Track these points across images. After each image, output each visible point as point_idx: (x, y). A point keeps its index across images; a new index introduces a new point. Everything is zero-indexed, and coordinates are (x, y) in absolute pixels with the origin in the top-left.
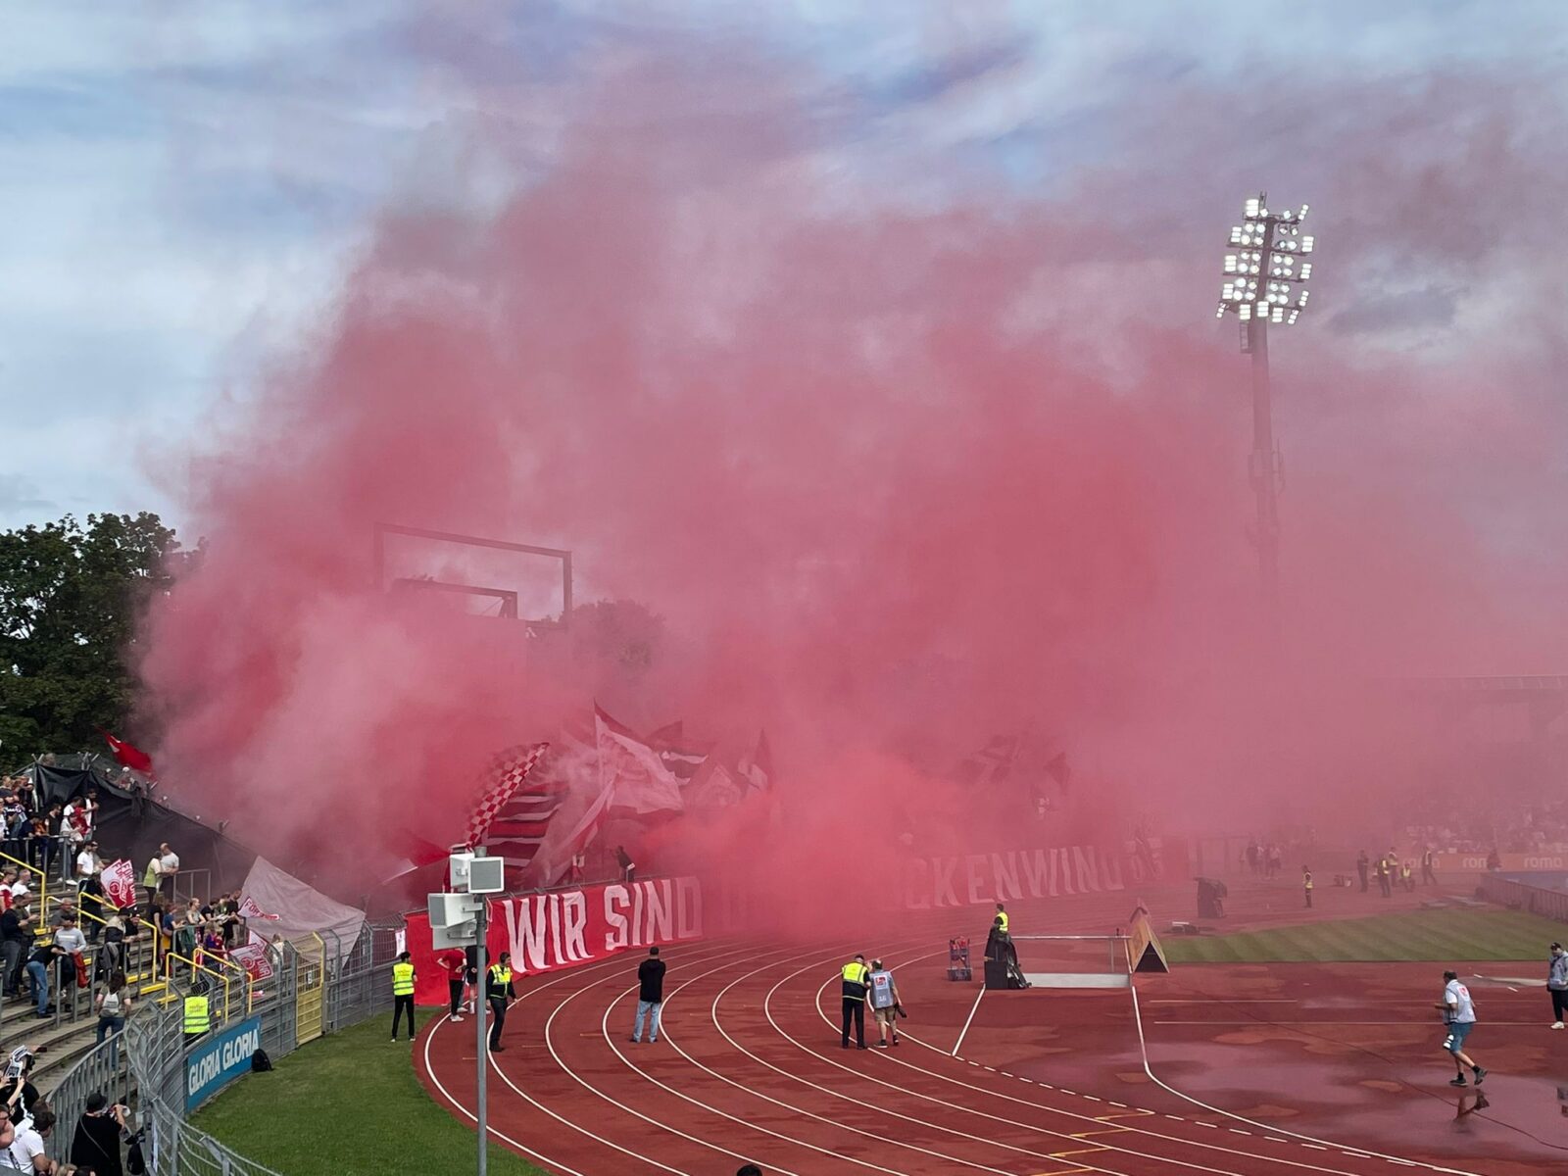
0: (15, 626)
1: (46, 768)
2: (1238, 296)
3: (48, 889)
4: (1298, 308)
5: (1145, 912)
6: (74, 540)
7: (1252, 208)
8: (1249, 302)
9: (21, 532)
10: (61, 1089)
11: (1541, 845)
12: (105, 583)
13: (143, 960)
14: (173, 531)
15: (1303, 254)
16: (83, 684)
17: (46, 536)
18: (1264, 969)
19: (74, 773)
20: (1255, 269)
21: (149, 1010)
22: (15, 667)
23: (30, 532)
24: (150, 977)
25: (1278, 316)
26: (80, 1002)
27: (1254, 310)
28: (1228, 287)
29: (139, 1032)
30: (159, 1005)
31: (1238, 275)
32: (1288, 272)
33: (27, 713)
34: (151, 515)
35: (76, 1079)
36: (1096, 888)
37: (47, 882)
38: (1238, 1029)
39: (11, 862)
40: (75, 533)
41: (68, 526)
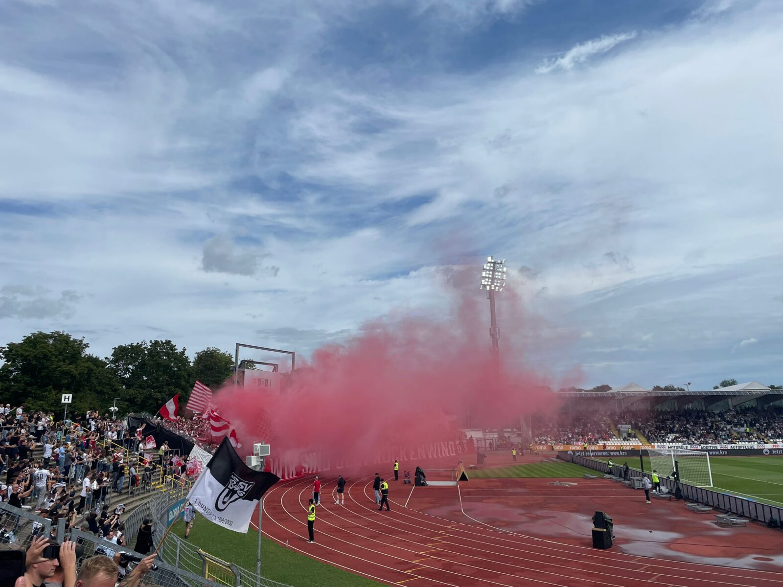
0: (125, 373)
1: (132, 418)
2: (486, 283)
3: (129, 455)
4: (502, 287)
5: (462, 462)
6: (145, 348)
7: (489, 259)
8: (489, 285)
9: (129, 345)
10: (128, 519)
11: (574, 443)
12: (154, 361)
13: (157, 478)
14: (176, 346)
15: (504, 272)
16: (144, 392)
17: (136, 347)
18: (496, 480)
19: (140, 419)
20: (490, 276)
21: (158, 494)
22: (124, 386)
23: (132, 345)
24: (159, 483)
25: (497, 289)
26: (136, 491)
27: (490, 287)
28: (483, 281)
29: (154, 500)
30: (161, 492)
31: (486, 277)
32: (499, 277)
33: (126, 400)
34: (169, 341)
35: (134, 516)
36: (448, 455)
37: (129, 453)
38: (489, 498)
39: (118, 447)
40: (145, 346)
41: (143, 344)
